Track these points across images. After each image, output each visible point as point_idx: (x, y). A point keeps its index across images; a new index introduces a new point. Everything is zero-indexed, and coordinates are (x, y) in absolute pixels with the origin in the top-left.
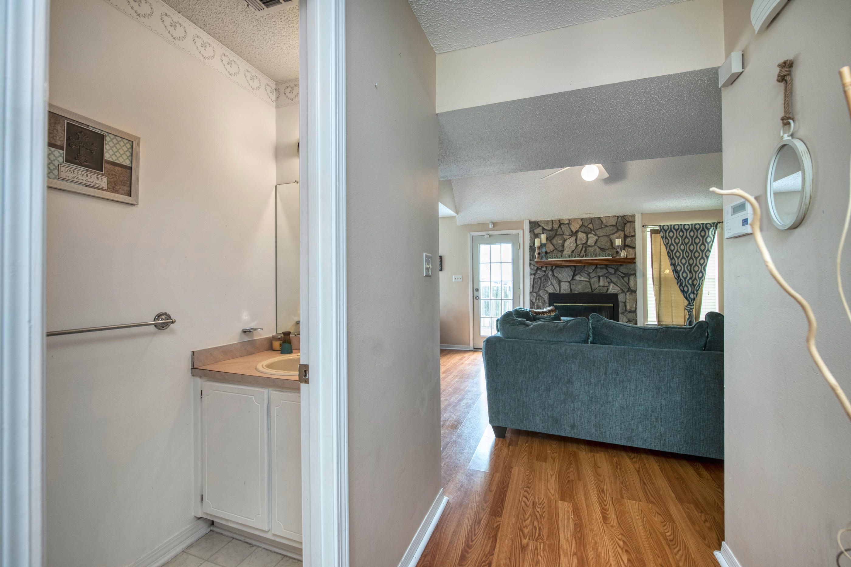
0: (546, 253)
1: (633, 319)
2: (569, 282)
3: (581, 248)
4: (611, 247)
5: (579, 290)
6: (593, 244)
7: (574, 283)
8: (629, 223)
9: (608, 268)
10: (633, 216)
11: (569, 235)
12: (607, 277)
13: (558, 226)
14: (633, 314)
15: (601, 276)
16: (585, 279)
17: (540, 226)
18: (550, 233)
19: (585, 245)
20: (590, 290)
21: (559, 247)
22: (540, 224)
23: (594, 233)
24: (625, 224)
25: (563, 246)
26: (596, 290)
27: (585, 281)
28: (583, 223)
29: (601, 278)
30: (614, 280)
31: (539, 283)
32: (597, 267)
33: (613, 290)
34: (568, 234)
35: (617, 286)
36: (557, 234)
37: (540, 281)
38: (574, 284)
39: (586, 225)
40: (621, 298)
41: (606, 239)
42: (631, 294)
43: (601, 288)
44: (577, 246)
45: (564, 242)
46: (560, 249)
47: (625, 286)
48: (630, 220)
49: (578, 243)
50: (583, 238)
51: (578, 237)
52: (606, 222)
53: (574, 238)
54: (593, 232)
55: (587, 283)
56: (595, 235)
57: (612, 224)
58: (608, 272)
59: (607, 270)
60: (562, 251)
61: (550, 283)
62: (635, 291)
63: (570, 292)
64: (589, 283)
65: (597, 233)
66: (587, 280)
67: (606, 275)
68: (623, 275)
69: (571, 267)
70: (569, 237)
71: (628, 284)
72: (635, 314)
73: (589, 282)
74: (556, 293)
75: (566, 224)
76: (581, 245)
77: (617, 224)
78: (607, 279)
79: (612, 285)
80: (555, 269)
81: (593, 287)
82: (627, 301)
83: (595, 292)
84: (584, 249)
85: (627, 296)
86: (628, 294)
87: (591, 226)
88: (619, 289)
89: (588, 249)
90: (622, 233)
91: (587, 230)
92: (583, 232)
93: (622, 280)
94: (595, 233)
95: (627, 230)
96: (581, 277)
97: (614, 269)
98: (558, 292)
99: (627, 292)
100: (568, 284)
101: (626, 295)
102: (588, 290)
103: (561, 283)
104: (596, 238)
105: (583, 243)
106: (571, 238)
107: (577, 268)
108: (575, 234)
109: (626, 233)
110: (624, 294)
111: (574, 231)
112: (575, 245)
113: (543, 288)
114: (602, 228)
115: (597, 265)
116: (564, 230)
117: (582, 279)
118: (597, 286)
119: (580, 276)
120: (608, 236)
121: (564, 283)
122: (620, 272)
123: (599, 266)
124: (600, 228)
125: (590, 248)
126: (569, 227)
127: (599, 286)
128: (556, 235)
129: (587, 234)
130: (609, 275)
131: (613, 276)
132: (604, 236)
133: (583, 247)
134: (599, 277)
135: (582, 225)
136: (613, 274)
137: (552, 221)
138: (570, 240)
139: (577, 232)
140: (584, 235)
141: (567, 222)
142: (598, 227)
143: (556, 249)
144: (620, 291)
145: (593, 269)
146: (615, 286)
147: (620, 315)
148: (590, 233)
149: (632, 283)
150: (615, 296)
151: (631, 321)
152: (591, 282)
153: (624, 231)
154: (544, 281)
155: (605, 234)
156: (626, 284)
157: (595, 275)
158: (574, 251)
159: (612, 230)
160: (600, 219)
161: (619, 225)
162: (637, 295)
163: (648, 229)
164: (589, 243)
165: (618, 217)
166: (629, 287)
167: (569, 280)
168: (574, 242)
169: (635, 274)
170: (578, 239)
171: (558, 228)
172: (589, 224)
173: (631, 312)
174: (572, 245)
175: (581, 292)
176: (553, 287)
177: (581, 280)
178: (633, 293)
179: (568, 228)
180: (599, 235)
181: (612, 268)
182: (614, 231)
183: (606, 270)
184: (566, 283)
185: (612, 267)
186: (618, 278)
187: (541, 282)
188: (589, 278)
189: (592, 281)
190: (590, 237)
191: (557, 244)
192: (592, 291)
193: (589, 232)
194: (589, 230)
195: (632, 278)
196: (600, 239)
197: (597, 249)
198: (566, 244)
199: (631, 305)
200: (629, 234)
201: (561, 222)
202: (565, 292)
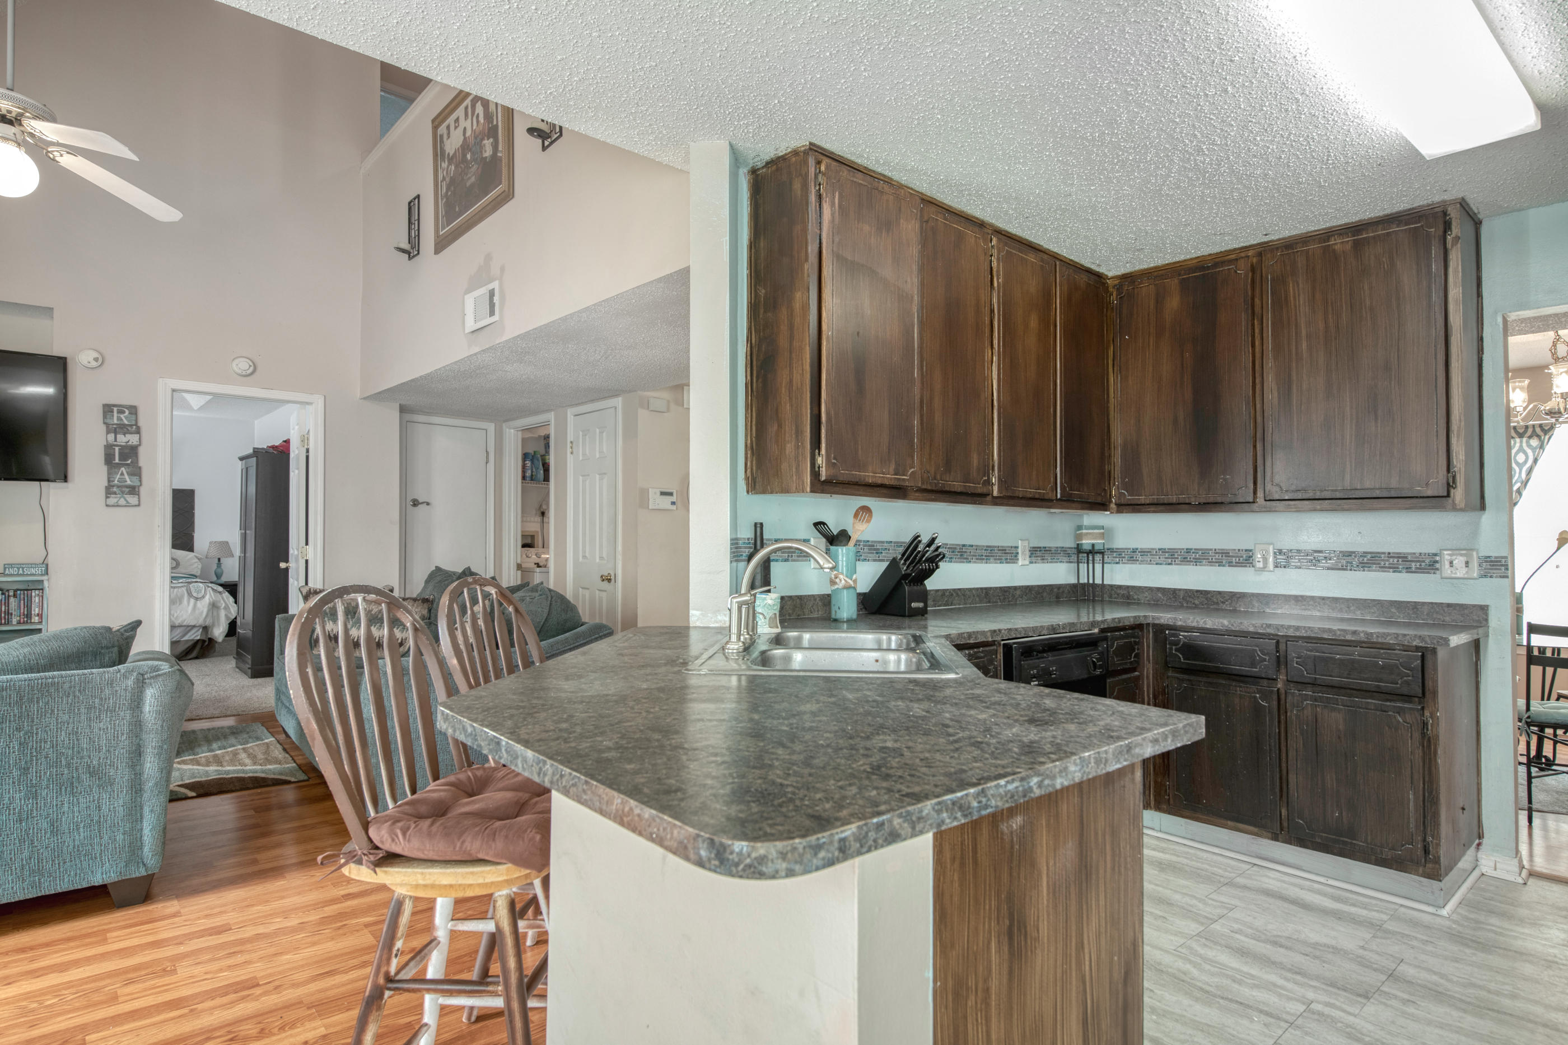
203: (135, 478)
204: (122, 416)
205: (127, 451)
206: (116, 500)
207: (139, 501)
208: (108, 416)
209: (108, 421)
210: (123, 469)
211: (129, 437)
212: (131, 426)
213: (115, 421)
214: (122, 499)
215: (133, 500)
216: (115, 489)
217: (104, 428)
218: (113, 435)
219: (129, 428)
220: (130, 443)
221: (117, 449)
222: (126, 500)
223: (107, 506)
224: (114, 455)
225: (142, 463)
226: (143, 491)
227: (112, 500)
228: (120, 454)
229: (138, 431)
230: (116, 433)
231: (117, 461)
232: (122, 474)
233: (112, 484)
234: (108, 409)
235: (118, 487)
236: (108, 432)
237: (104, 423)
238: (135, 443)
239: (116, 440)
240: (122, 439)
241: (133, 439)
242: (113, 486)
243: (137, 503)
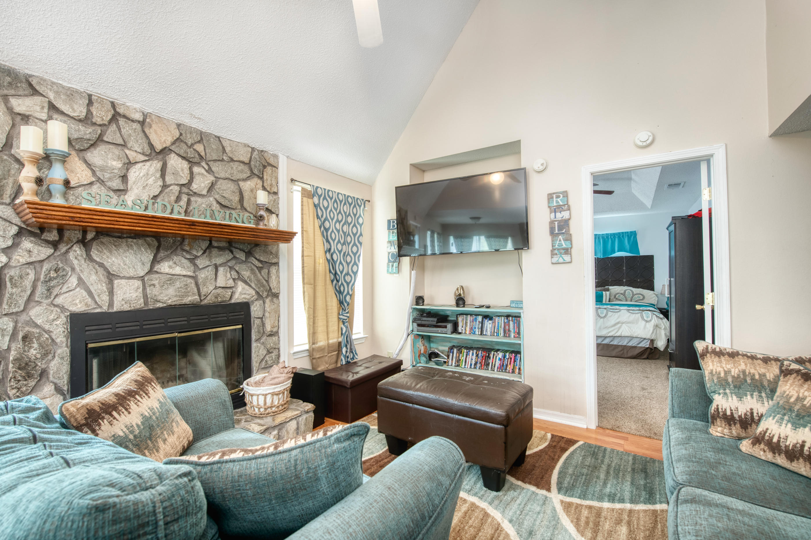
0: (67, 183)
1: (275, 348)
2: (142, 278)
3: (177, 194)
4: (239, 207)
5: (170, 298)
6: (204, 192)
7: (156, 282)
8: (270, 167)
9: (234, 250)
10: (276, 156)
11: (143, 154)
12: (231, 268)
13: (109, 117)
14: (274, 338)
15: (221, 265)
16: (184, 273)
17: (35, 92)
18: (82, 128)
19: (185, 190)
20: (197, 297)
21: (110, 179)
22: (37, 88)
23: (206, 167)
24: (265, 167)
25: (124, 178)
26: (208, 298)
27: (184, 276)
28: (181, 134)
29: (221, 270)
30: (246, 274)
31: (28, 283)
32: (210, 246)
33: (243, 296)
34: (139, 150)
35: (250, 286)
36: (105, 139)
37: (32, 276)
38: (154, 285)
39: (189, 144)
40: (255, 310)
41: (231, 186)
42: (272, 301)
43: (219, 291)
44: (165, 186)
45: (128, 170)
46: (116, 184)
47: (263, 286)
48: (272, 161)
49: (169, 179)
50: (182, 170)
51: (169, 166)
52: (232, 152)
53: (157, 165)
54: (203, 164)
55: (190, 280)
56: (210, 171)
57: (242, 159)
58: (235, 257)
59: (232, 252)
60: (121, 192)
61: (73, 281)
62: (276, 296)
63: (143, 305)
64: (193, 281)
65: (213, 169)
66: (189, 273)
67: (229, 264)
68: (261, 265)
69: (148, 239)
70: (142, 158)
71: (267, 281)
72: (277, 338)
73: (194, 278)
74: (98, 310)
75: (133, 121)
76: (177, 188)
77: (250, 161)
78: (232, 273)
79: (241, 285)
80: (93, 239)
81: (204, 290)
82: (267, 314)
83: (205, 302)
84: (185, 198)
85: (267, 305)
86: (268, 301)
87: (199, 148)
88: (254, 292)
89: (193, 199)
90: (260, 182)
91: (191, 154)
92: (184, 158)
93: (259, 275)
94: (210, 168)
95: (267, 179)
96: (174, 266)
97: (244, 251)
98: (105, 309)
99: (267, 297)
100: (138, 283)
101: (264, 303)
102: (191, 298)
103: (116, 282)
104: (211, 178)
105: (181, 183)
106: (148, 164)
107: (163, 243)
108: (160, 157)
109: (265, 184)
110: (261, 302)
111: (159, 147)
112: (160, 183)
113: (47, 297)
114: (223, 160)
115: (211, 241)
116: (130, 135)
117: (178, 270)
118: (211, 288)
119: (171, 263)
120: (236, 181)
121: (123, 282)
122: (256, 259)
123: (215, 244)
124: (219, 160)
125: (199, 200)
126: (144, 132)
127: (216, 288)
128: (99, 140)
129: (192, 163)
130: (236, 264)
131: (244, 266)
132: (226, 179)
133: (180, 192)
134: (216, 267)
135: (178, 140)
136: (243, 262)
137: (90, 96)
138: (146, 167)
139: (165, 152)
140: (185, 165)
141: (138, 117)
142: (215, 157)
143: (102, 182)
144: (256, 297)
145: (204, 248)
146: (247, 287)
147: (254, 345)
148: (198, 164)
149: (274, 281)
150: (245, 306)
151: (272, 352)
152: (199, 277)
153: (262, 178)
154: (53, 274)
155: (230, 177)
156: (265, 282)
157: (208, 263)
158: (155, 197)
159: (242, 171)
160: (220, 141)
161: (255, 166)
162: (279, 303)
163: (297, 188)
164: (195, 186)
165: (253, 149)
166: (270, 288)
167: (142, 274)
168: (158, 175)
169: (277, 264)
170: (169, 170)
171: (110, 121)
172: (196, 143)
173: (270, 335)
174: (151, 181)
175: (174, 303)
176: (85, 294)
177: (173, 273)
178: (275, 299)
179: (141, 135)
180: (217, 175)
181: (240, 250)
182: (245, 176)
183: (230, 254)
184: (132, 281)
185: (241, 247)
186: (252, 270)
187: (36, 280)
188: (192, 268)
189: (202, 275)
190: (199, 174)
191: (103, 169)
192: (201, 300)
193: (195, 160)
194: (197, 156)
195: (273, 270)
196: (219, 183)
197: (215, 203)
198: (134, 174)
199: (272, 322)
200: (271, 189)
201: (121, 110)
202: (126, 308)
203: (568, 243)
204: (559, 200)
205: (562, 224)
206: (557, 259)
207: (571, 259)
208: (550, 202)
209: (551, 205)
210: (560, 237)
211: (563, 213)
212: (564, 205)
213: (555, 204)
214: (561, 258)
215: (567, 258)
216: (556, 252)
217: (548, 210)
218: (554, 214)
219: (563, 207)
220: (564, 218)
221: (556, 223)
222: (563, 259)
223: (553, 263)
224: (555, 228)
225: (572, 231)
226: (573, 251)
227: (555, 260)
228: (558, 226)
229: (569, 209)
230: (555, 212)
231: (557, 232)
232: (560, 240)
233: (554, 248)
234: (550, 197)
235: (558, 249)
236: (551, 213)
237: (549, 207)
238: (567, 217)
239: (555, 218)
240: (559, 216)
241: (565, 215)
242: (555, 249)
243: (570, 260)
